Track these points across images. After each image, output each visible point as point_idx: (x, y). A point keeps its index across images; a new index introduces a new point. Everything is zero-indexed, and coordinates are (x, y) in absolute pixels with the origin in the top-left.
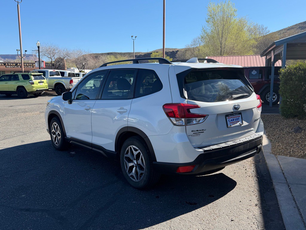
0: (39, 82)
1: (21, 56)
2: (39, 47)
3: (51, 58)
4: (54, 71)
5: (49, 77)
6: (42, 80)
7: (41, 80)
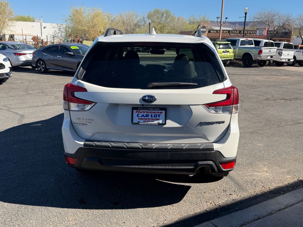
0: (223, 52)
1: (221, 24)
2: (246, 13)
3: (268, 25)
4: (247, 40)
5: (239, 46)
6: (228, 50)
7: (226, 49)
